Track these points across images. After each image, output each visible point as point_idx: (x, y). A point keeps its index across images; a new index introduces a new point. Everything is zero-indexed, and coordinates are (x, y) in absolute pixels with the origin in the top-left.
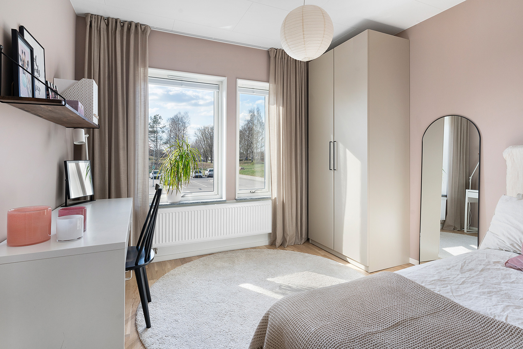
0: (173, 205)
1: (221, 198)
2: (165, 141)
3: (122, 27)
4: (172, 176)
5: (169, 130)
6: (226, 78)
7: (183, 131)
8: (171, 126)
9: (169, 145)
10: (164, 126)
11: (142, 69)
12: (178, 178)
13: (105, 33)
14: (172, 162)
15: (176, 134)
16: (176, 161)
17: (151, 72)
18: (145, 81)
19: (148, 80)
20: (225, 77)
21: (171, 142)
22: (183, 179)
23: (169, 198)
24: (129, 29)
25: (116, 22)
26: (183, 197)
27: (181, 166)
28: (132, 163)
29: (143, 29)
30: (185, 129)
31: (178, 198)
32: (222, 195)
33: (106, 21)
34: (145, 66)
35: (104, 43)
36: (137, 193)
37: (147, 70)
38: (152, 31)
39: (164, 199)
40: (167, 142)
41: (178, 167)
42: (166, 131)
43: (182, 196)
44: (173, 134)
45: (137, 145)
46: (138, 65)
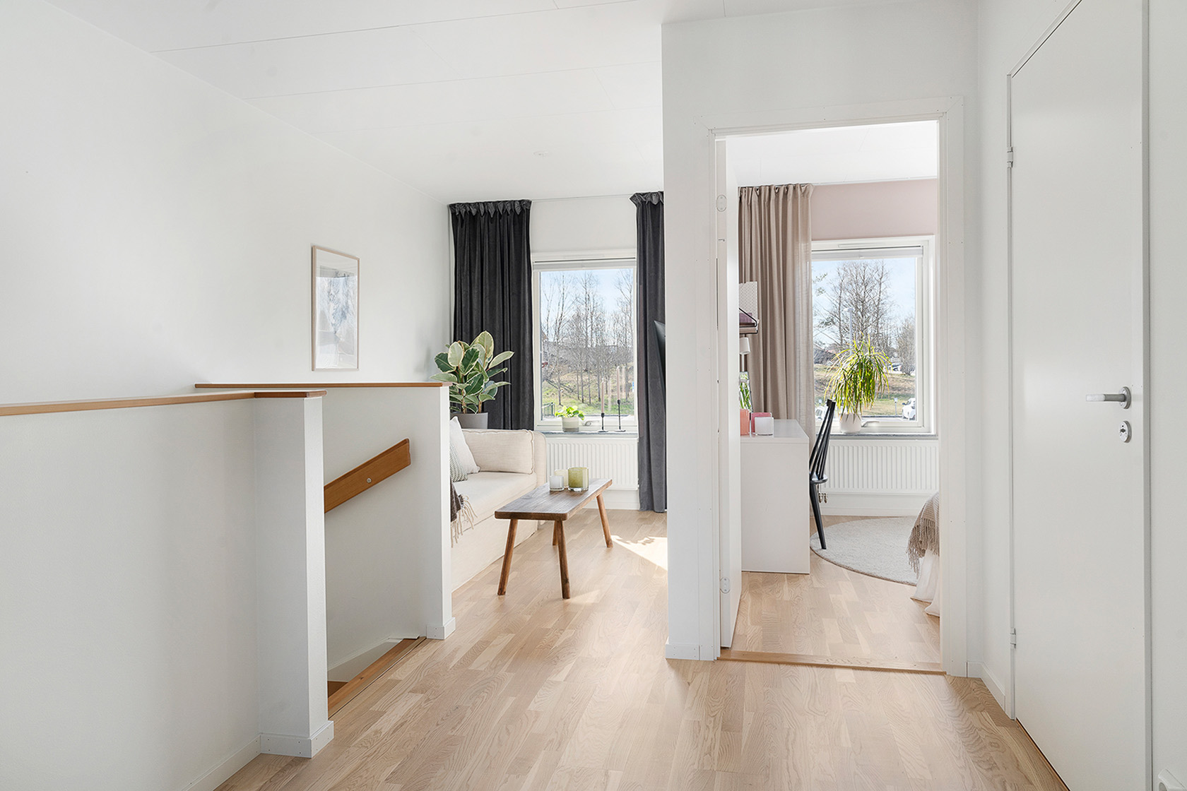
0: (849, 435)
1: (929, 432)
2: (824, 318)
3: (777, 194)
4: (847, 394)
5: (837, 284)
6: (934, 236)
7: (878, 285)
8: (842, 272)
9: (836, 328)
10: (823, 274)
11: (803, 245)
12: (856, 397)
13: (757, 207)
14: (846, 373)
15: (857, 294)
16: (852, 371)
17: (815, 245)
18: (807, 258)
19: (811, 256)
20: (933, 234)
21: (842, 319)
22: (864, 399)
23: (844, 424)
24: (786, 194)
25: (770, 190)
26: (863, 426)
27: (860, 380)
28: (793, 375)
29: (803, 191)
30: (883, 280)
31: (858, 426)
32: (929, 428)
33: (758, 192)
34: (806, 240)
35: (756, 222)
36: (800, 416)
37: (810, 244)
38: (816, 188)
39: (837, 426)
40: (832, 320)
41: (855, 382)
42: (829, 289)
43: (862, 424)
44: (848, 294)
45: (798, 350)
46: (798, 241)
